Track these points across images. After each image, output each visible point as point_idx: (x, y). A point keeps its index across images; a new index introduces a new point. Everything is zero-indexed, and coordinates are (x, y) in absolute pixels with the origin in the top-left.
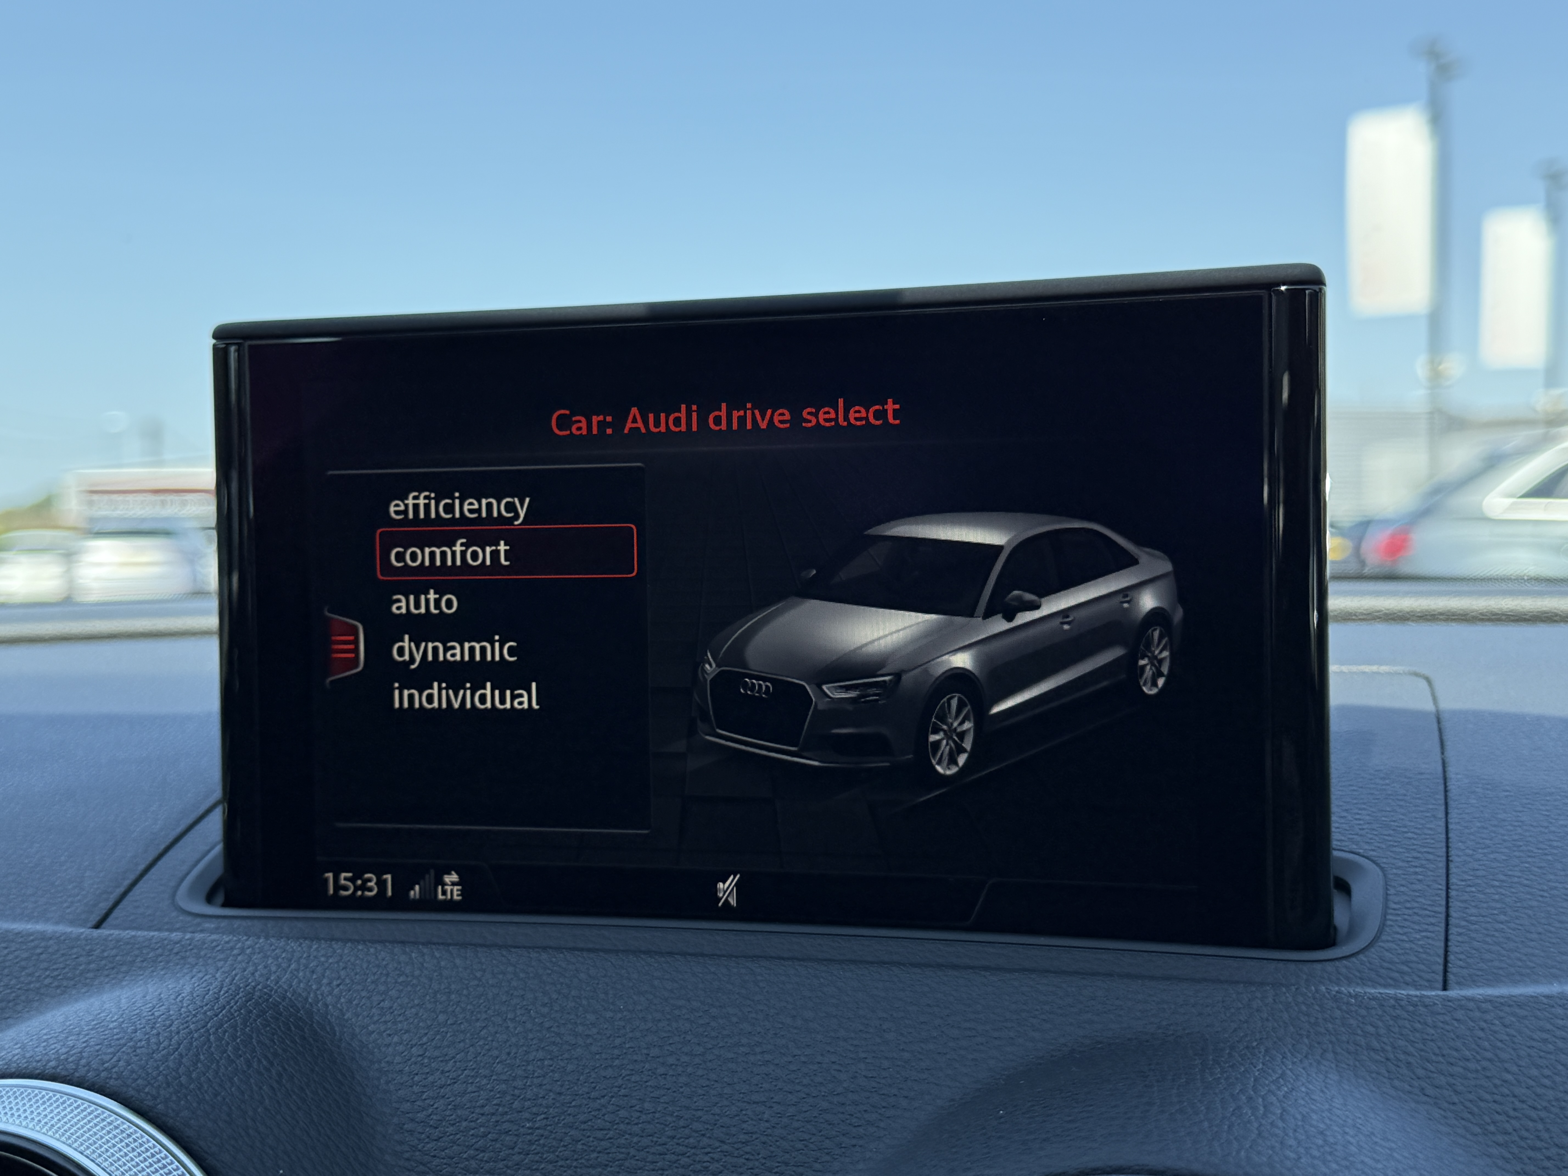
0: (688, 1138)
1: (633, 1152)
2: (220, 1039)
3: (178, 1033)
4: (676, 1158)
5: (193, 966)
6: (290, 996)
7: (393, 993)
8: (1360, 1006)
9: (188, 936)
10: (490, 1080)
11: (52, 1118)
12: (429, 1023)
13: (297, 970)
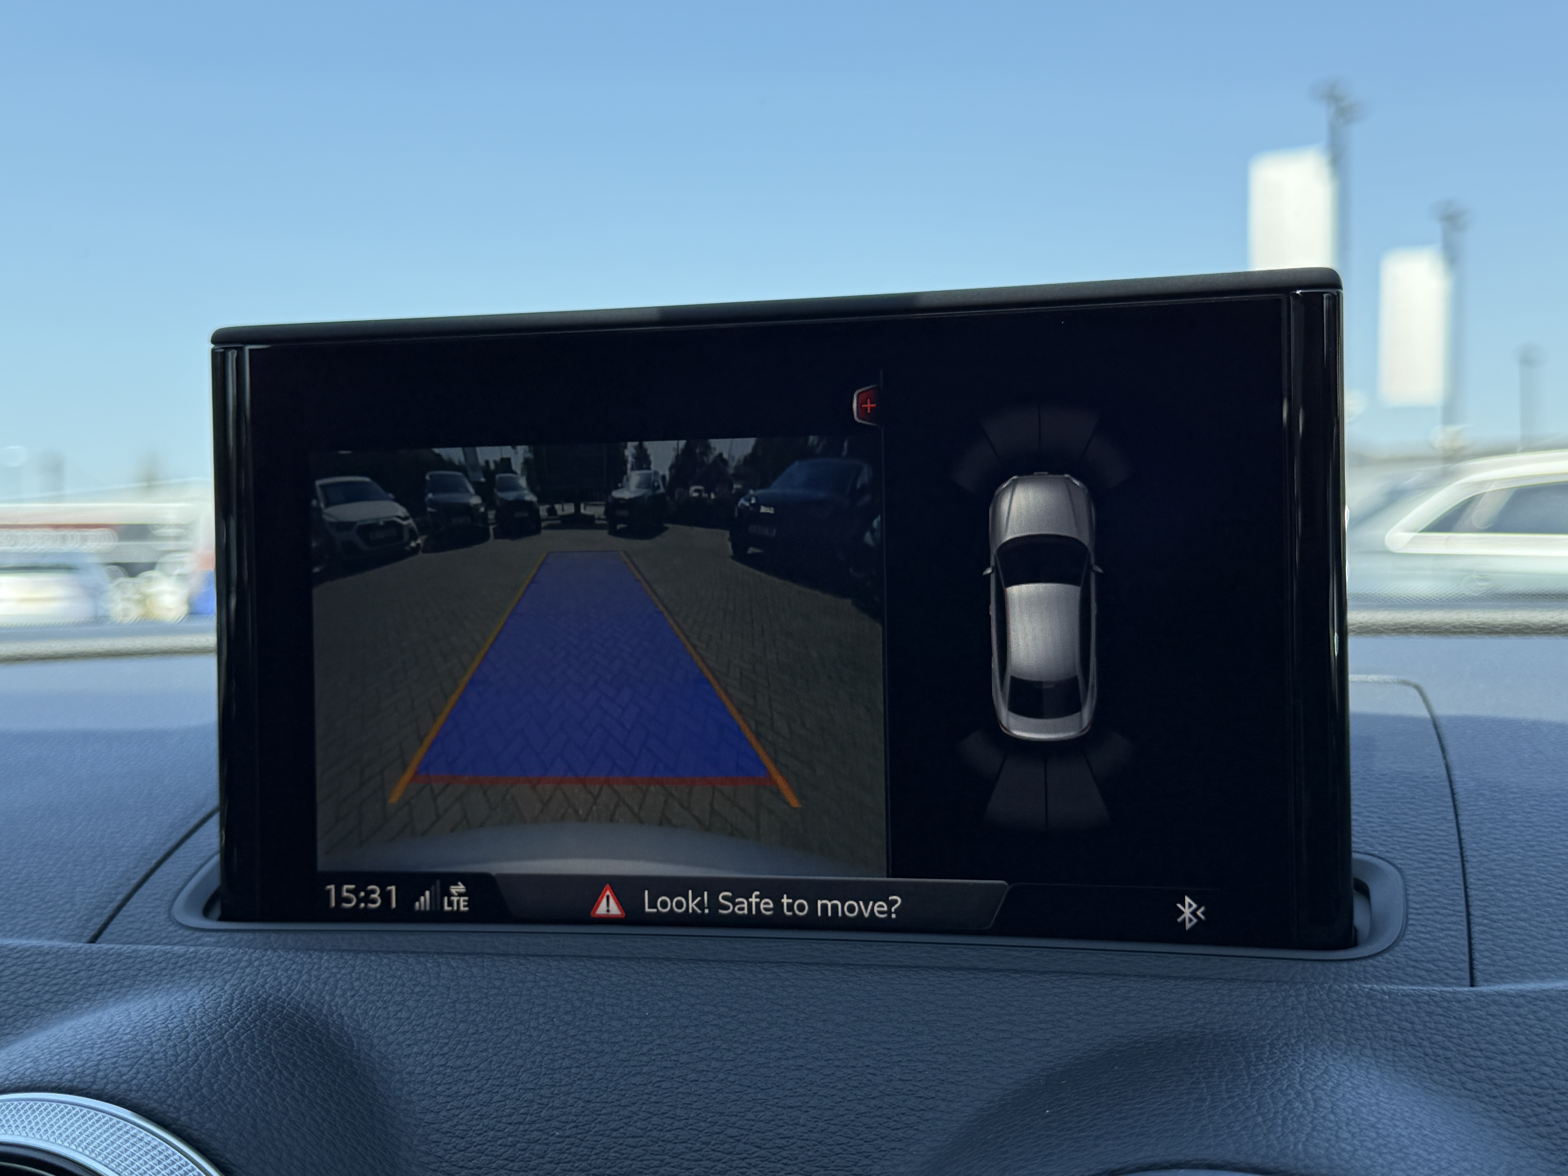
0: (723, 1144)
1: (667, 1158)
2: (239, 1051)
3: (195, 1044)
4: (712, 1164)
5: (200, 979)
6: (303, 1008)
7: (410, 1003)
8: (1394, 1003)
9: (192, 949)
10: (515, 1089)
11: (74, 1131)
12: (450, 1032)
13: (309, 982)
